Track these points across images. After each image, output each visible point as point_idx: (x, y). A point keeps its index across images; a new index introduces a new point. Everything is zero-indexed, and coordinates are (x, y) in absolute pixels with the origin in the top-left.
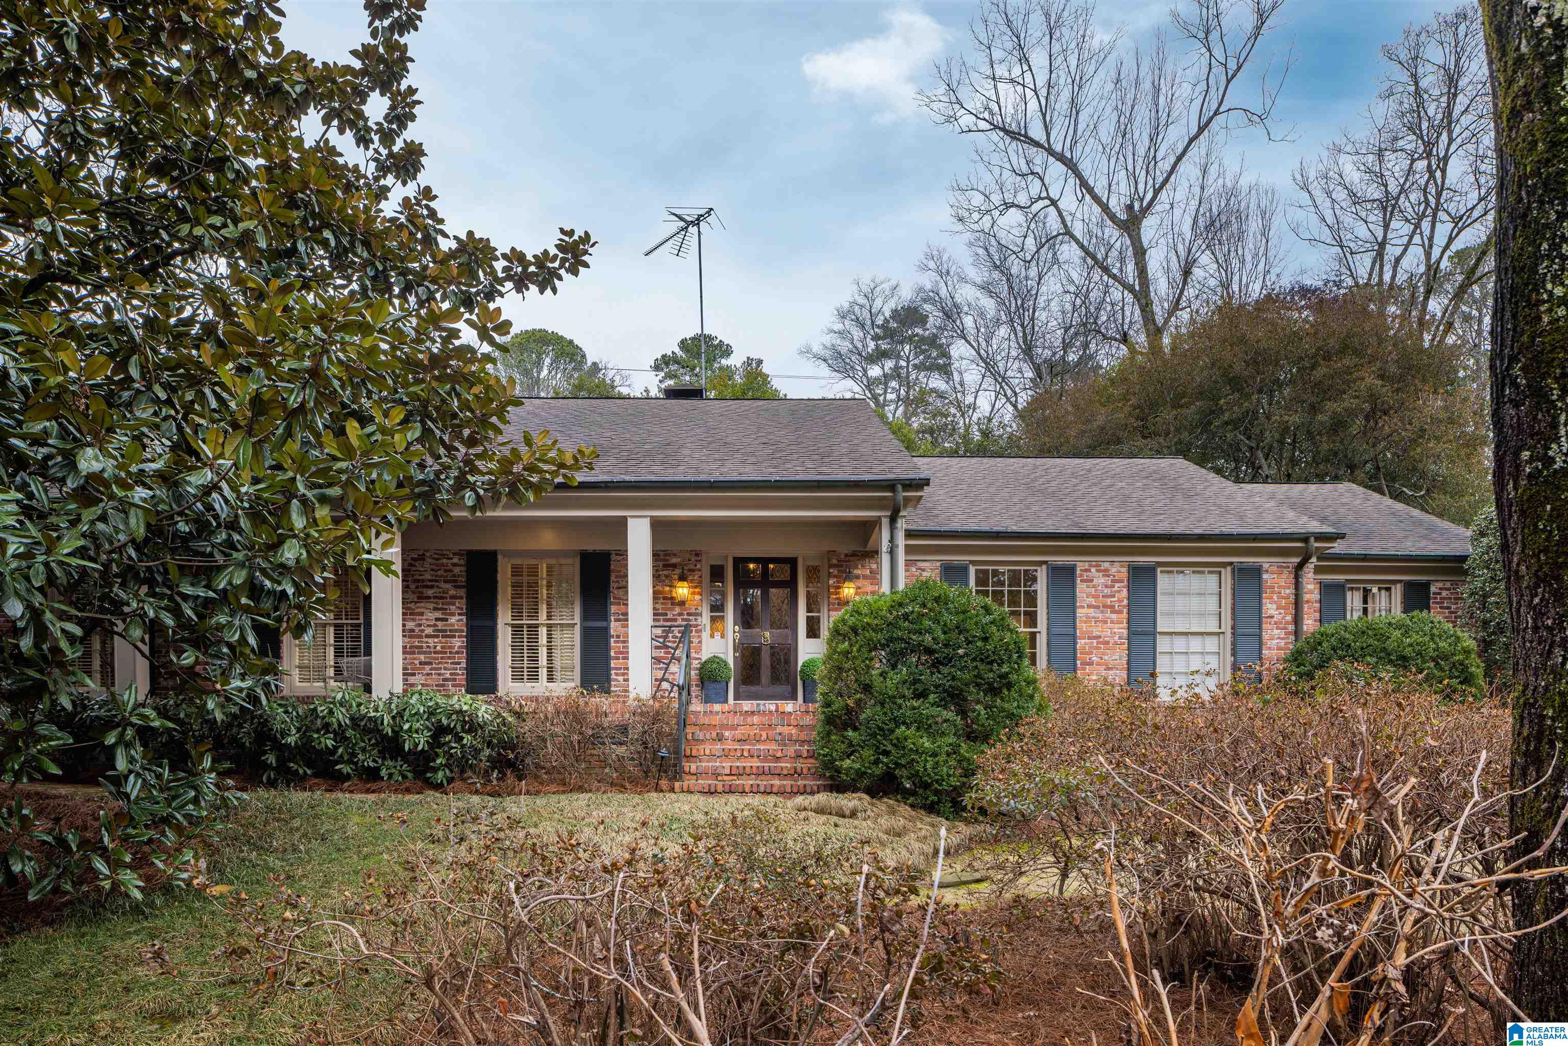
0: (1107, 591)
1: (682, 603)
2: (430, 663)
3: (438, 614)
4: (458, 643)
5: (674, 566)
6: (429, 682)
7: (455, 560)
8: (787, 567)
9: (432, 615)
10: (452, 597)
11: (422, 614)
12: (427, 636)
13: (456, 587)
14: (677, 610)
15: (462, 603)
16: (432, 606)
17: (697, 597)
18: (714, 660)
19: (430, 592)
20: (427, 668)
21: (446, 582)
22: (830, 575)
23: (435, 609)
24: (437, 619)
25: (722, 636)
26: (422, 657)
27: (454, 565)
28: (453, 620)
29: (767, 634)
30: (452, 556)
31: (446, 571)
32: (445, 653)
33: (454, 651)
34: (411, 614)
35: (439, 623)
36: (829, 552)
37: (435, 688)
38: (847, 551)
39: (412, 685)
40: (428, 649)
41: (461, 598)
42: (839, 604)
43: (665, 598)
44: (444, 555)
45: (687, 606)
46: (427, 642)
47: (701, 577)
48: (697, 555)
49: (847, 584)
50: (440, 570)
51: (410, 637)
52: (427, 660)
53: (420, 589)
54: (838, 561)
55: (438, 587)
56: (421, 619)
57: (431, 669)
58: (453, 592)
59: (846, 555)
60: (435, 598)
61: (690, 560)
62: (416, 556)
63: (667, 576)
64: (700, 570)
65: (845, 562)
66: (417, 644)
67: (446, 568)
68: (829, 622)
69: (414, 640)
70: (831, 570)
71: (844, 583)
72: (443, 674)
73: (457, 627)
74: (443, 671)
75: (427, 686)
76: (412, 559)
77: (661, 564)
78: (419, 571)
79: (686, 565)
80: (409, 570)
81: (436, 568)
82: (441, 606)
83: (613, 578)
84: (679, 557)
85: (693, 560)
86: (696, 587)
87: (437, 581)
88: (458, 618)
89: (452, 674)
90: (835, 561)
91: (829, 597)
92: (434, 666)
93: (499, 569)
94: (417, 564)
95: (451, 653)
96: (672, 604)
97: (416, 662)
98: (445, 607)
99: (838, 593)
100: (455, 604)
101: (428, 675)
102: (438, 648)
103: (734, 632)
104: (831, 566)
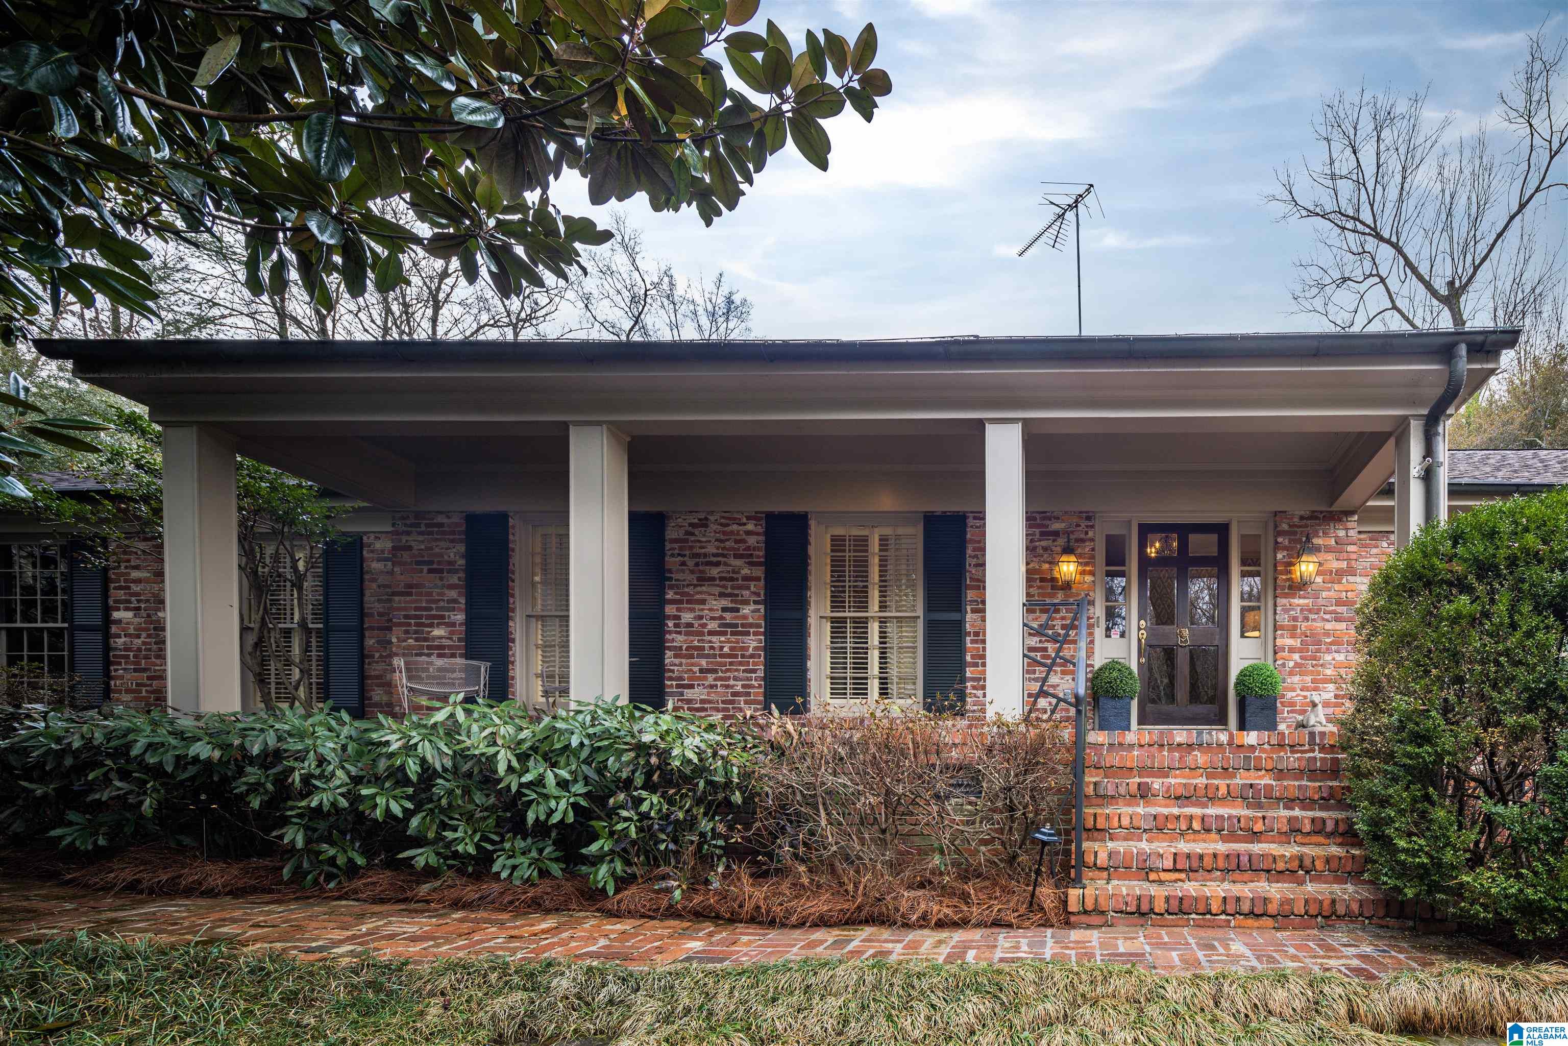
1: (1067, 586)
2: (715, 671)
3: (725, 603)
4: (753, 642)
5: (1056, 534)
6: (713, 697)
7: (750, 527)
8: (1214, 538)
9: (718, 604)
10: (746, 578)
11: (703, 602)
12: (711, 633)
13: (751, 564)
14: (1059, 597)
15: (758, 587)
16: (717, 590)
17: (1089, 578)
18: (1112, 665)
19: (714, 572)
20: (711, 677)
21: (736, 556)
22: (1277, 547)
23: (722, 595)
24: (724, 610)
25: (1122, 635)
26: (703, 662)
27: (749, 533)
28: (746, 610)
29: (1186, 632)
30: (744, 520)
31: (736, 542)
32: (736, 656)
33: (747, 653)
34: (688, 602)
35: (728, 615)
36: (1276, 513)
37: (721, 705)
38: (1302, 513)
39: (689, 701)
40: (712, 652)
41: (758, 579)
42: (1290, 587)
43: (1042, 580)
44: (735, 519)
45: (1074, 591)
46: (710, 642)
47: (1093, 550)
48: (1088, 518)
49: (1304, 558)
50: (728, 540)
51: (687, 634)
52: (710, 667)
53: (701, 568)
54: (1290, 526)
55: (726, 564)
56: (703, 610)
57: (715, 679)
58: (746, 571)
59: (1302, 518)
60: (721, 579)
61: (1078, 525)
62: (696, 521)
63: (1045, 549)
64: (1092, 540)
65: (1300, 527)
66: (696, 643)
67: (738, 538)
68: (1275, 613)
69: (692, 638)
70: (1280, 540)
71: (1299, 556)
72: (732, 687)
73: (751, 620)
74: (732, 682)
75: (710, 702)
76: (691, 525)
77: (1037, 531)
78: (700, 541)
79: (1072, 532)
80: (686, 541)
81: (722, 537)
82: (729, 591)
83: (969, 552)
84: (1063, 521)
85: (1083, 525)
86: (1086, 564)
87: (724, 556)
88: (753, 607)
89: (743, 686)
90: (1285, 527)
91: (1275, 579)
92: (720, 674)
93: (812, 539)
94: (697, 533)
95: (743, 656)
96: (1053, 588)
97: (696, 669)
98: (736, 592)
99: (1290, 572)
100: (748, 588)
101: (711, 687)
102: (726, 650)
103: (1140, 629)
104: (1279, 533)
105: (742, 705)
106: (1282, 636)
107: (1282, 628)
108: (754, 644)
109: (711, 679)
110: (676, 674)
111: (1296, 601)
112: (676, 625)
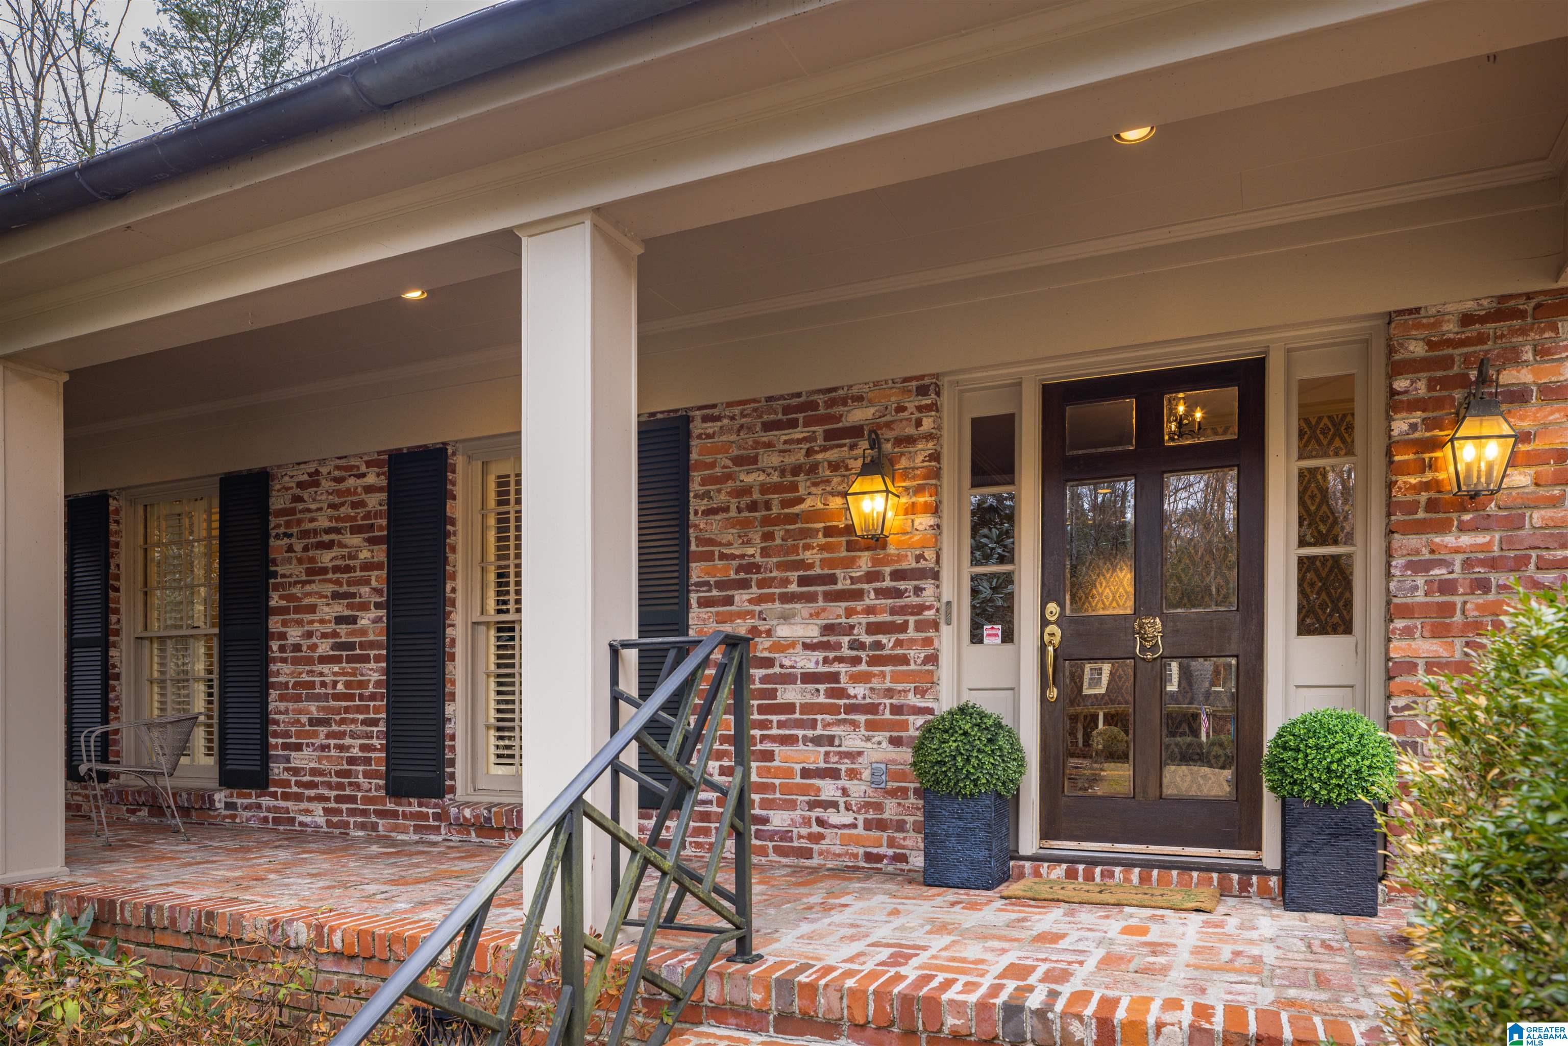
1: (876, 542)
2: (326, 722)
3: (339, 609)
4: (374, 673)
5: (855, 432)
6: (325, 765)
7: (371, 479)
9: (330, 610)
10: (365, 567)
11: (312, 609)
12: (323, 660)
13: (372, 541)
14: (864, 562)
15: (382, 580)
16: (329, 589)
17: (924, 521)
19: (326, 558)
20: (323, 730)
21: (355, 530)
23: (336, 596)
24: (339, 620)
25: (1008, 637)
26: (313, 707)
27: (369, 489)
28: (365, 620)
29: (1155, 626)
30: (363, 469)
31: (355, 505)
32: (351, 697)
33: (366, 693)
34: (297, 610)
35: (343, 629)
36: (1389, 317)
37: (335, 779)
38: (1470, 305)
39: (296, 771)
40: (323, 691)
41: (378, 566)
42: (1432, 506)
43: (829, 532)
44: (351, 468)
45: (892, 550)
46: (321, 674)
47: (935, 457)
48: (922, 391)
49: (1469, 427)
50: (342, 504)
51: (296, 661)
52: (322, 715)
53: (311, 553)
54: (1431, 345)
55: (341, 545)
56: (311, 622)
57: (328, 736)
58: (364, 555)
59: (1467, 319)
60: (336, 569)
61: (901, 409)
62: (306, 477)
63: (834, 466)
64: (929, 437)
65: (1462, 343)
66: (305, 677)
67: (355, 499)
68: (1389, 575)
69: (300, 668)
70: (1401, 384)
71: (1458, 421)
72: (347, 748)
73: (372, 637)
74: (347, 741)
75: (320, 773)
76: (300, 485)
77: (819, 430)
78: (309, 510)
79: (889, 425)
80: (292, 511)
81: (337, 500)
82: (345, 588)
83: (695, 486)
84: (871, 403)
85: (911, 406)
86: (919, 490)
87: (338, 531)
88: (373, 613)
89: (363, 748)
90: (1417, 349)
91: (1390, 485)
92: (335, 728)
93: (458, 490)
94: (306, 497)
95: (361, 697)
96: (850, 547)
97: (304, 719)
98: (353, 589)
99: (1432, 466)
100: (367, 582)
101: (324, 747)
102: (340, 686)
103: (1045, 623)
104: (1396, 369)
105: (361, 779)
106: (1408, 633)
107: (1406, 611)
108: (375, 677)
109: (322, 736)
110: (282, 727)
111: (1450, 540)
112: (282, 649)
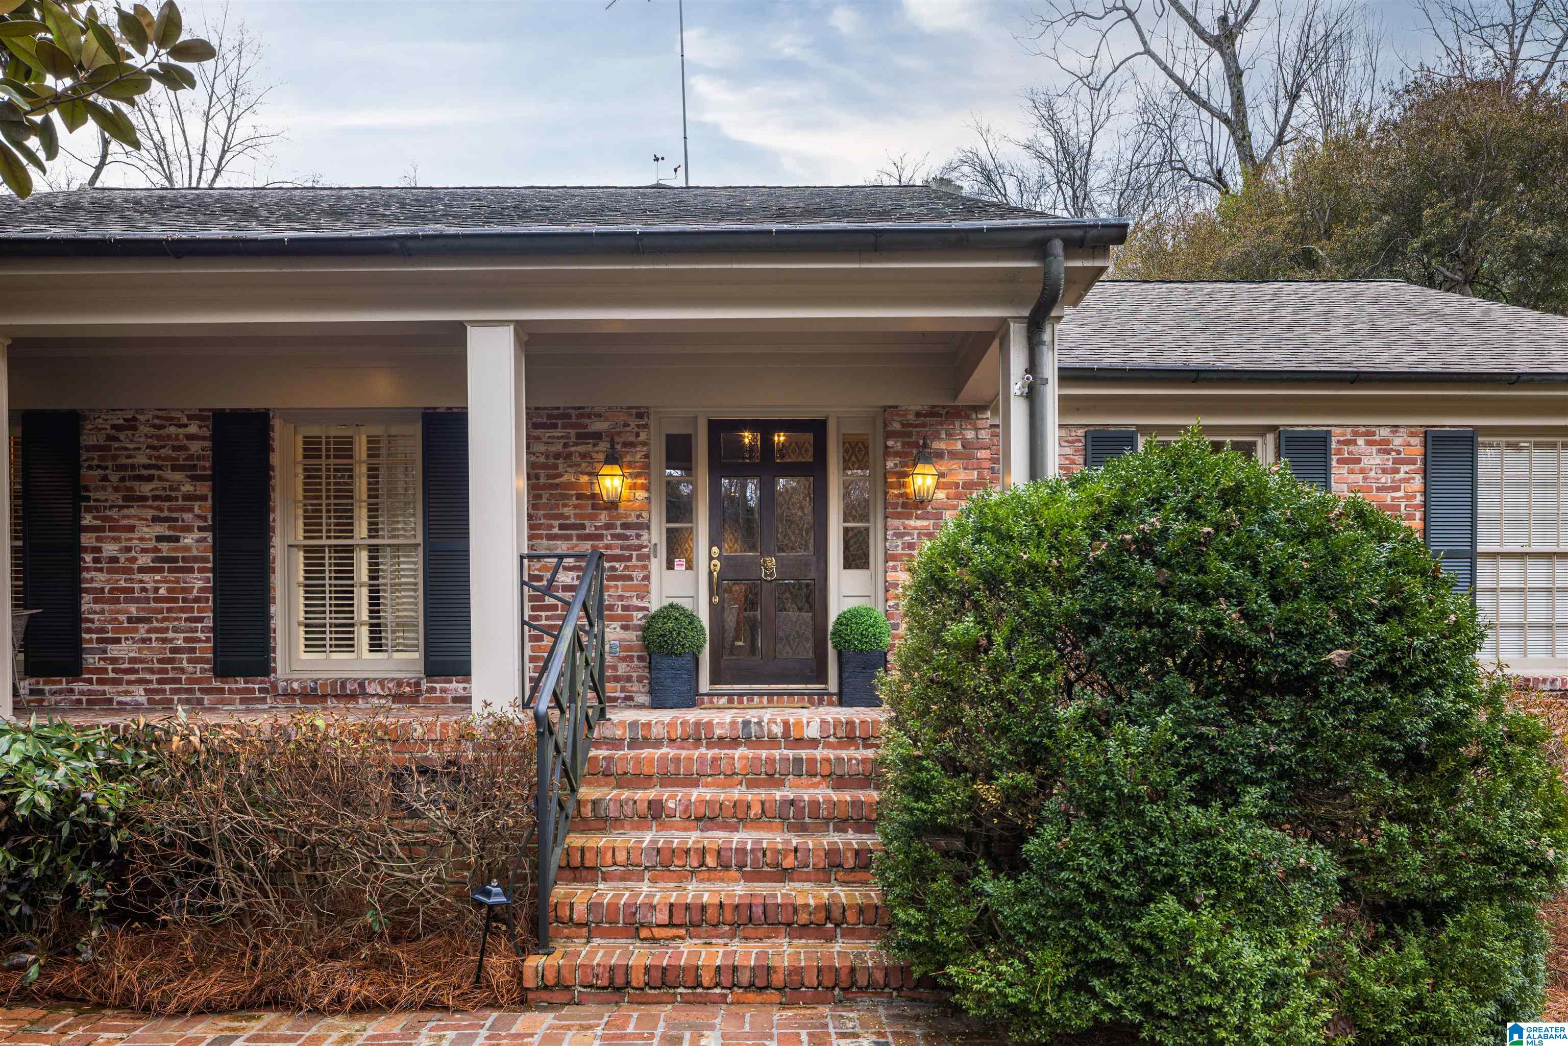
0: (1386, 479)
1: (613, 505)
2: (148, 620)
3: (161, 529)
4: (198, 582)
5: (598, 436)
6: (146, 654)
7: (193, 429)
8: (808, 438)
9: (151, 531)
10: (188, 497)
11: (132, 529)
12: (142, 570)
13: (194, 478)
14: (604, 517)
15: (204, 508)
16: (149, 513)
17: (641, 494)
18: (671, 611)
19: (146, 489)
20: (143, 627)
21: (174, 468)
22: (887, 453)
23: (155, 519)
24: (160, 539)
25: (689, 566)
26: (133, 609)
27: (191, 437)
28: (188, 539)
29: (772, 562)
30: (185, 420)
31: (174, 449)
32: (175, 600)
33: (191, 596)
34: (112, 529)
35: (164, 546)
36: (885, 409)
37: (157, 665)
38: (919, 407)
39: (114, 660)
40: (144, 594)
41: (204, 498)
42: (904, 505)
43: (579, 497)
44: (172, 419)
45: (621, 511)
46: (141, 581)
47: (647, 456)
48: (640, 416)
49: (920, 468)
50: (164, 447)
51: (110, 571)
52: (142, 614)
53: (128, 484)
54: (903, 425)
55: (160, 478)
56: (130, 539)
57: (149, 631)
58: (187, 488)
59: (918, 414)
60: (156, 498)
61: (626, 425)
62: (121, 422)
63: (583, 456)
64: (644, 444)
65: (916, 426)
66: (123, 584)
67: (176, 443)
68: (886, 539)
69: (117, 576)
70: (890, 443)
71: (915, 465)
72: (171, 640)
73: (195, 553)
74: (170, 635)
75: (141, 661)
76: (114, 427)
77: (573, 432)
78: (126, 449)
79: (619, 434)
80: (107, 448)
81: (156, 443)
82: (166, 514)
84: (606, 419)
85: (633, 425)
86: (638, 475)
87: (159, 468)
88: (197, 535)
89: (186, 640)
90: (897, 426)
91: (886, 493)
92: (155, 624)
93: (276, 444)
94: (122, 437)
95: (185, 600)
96: (594, 507)
97: (123, 618)
98: (174, 515)
99: (904, 485)
100: (191, 510)
101: (144, 641)
102: (162, 592)
103: (711, 558)
104: (889, 435)
105: (185, 664)
106: (894, 568)
107: (894, 558)
108: (200, 584)
109: (142, 631)
110: (97, 624)
111: (912, 523)
112: (96, 560)
